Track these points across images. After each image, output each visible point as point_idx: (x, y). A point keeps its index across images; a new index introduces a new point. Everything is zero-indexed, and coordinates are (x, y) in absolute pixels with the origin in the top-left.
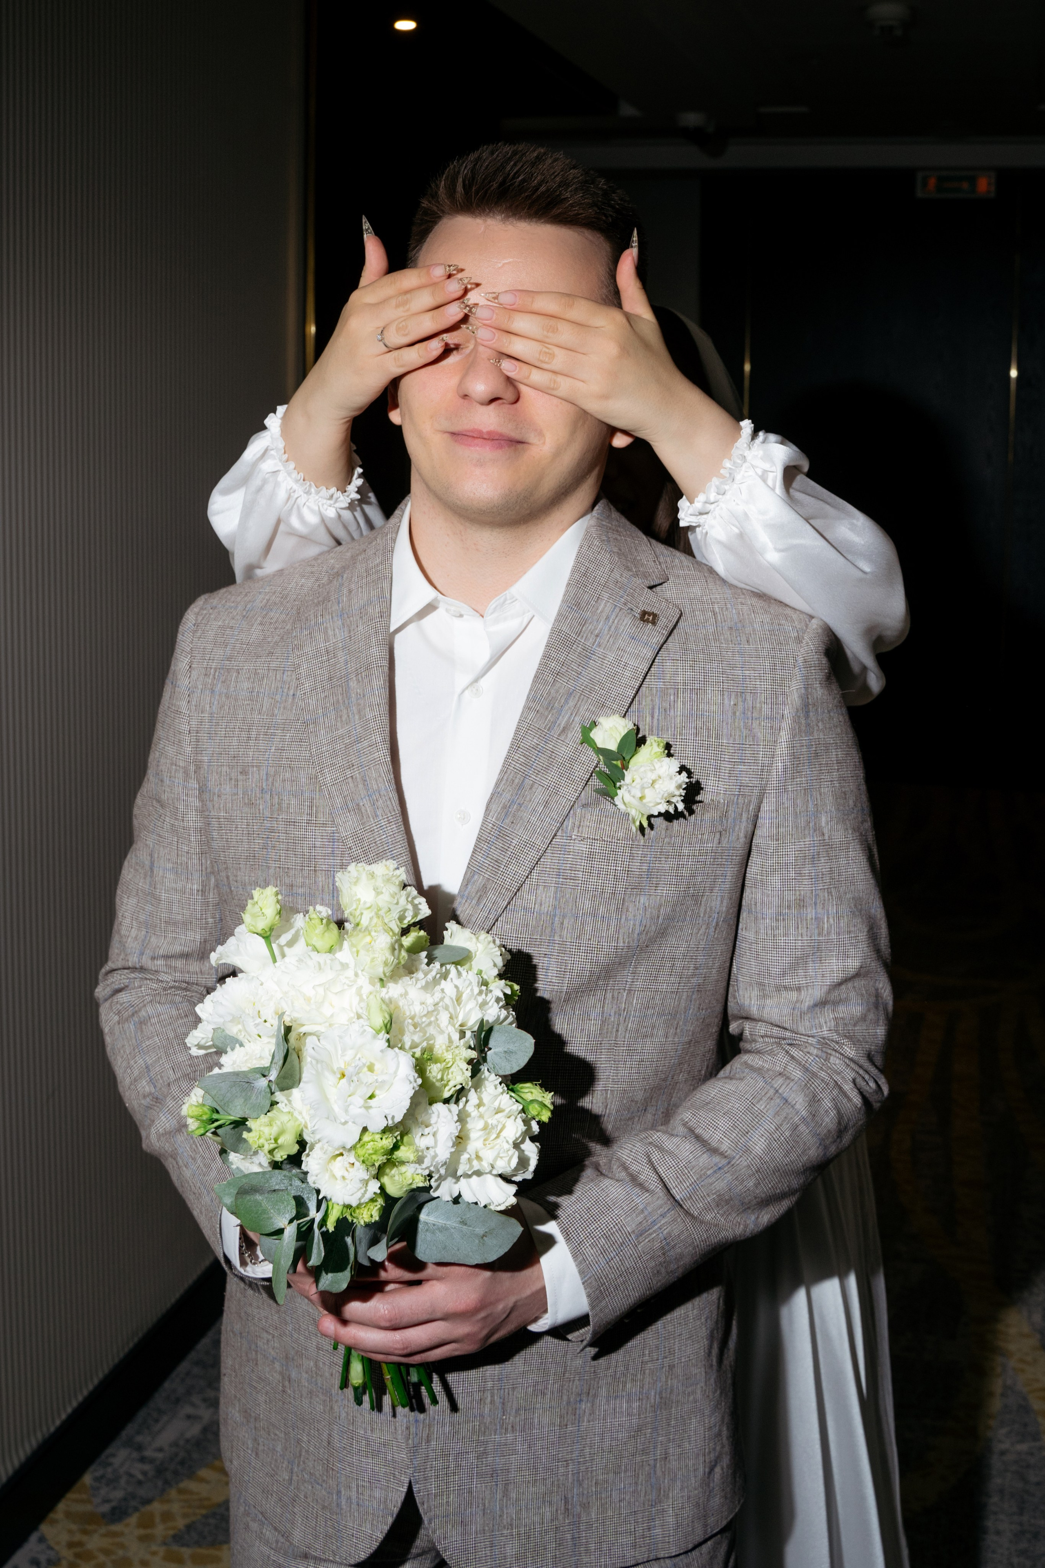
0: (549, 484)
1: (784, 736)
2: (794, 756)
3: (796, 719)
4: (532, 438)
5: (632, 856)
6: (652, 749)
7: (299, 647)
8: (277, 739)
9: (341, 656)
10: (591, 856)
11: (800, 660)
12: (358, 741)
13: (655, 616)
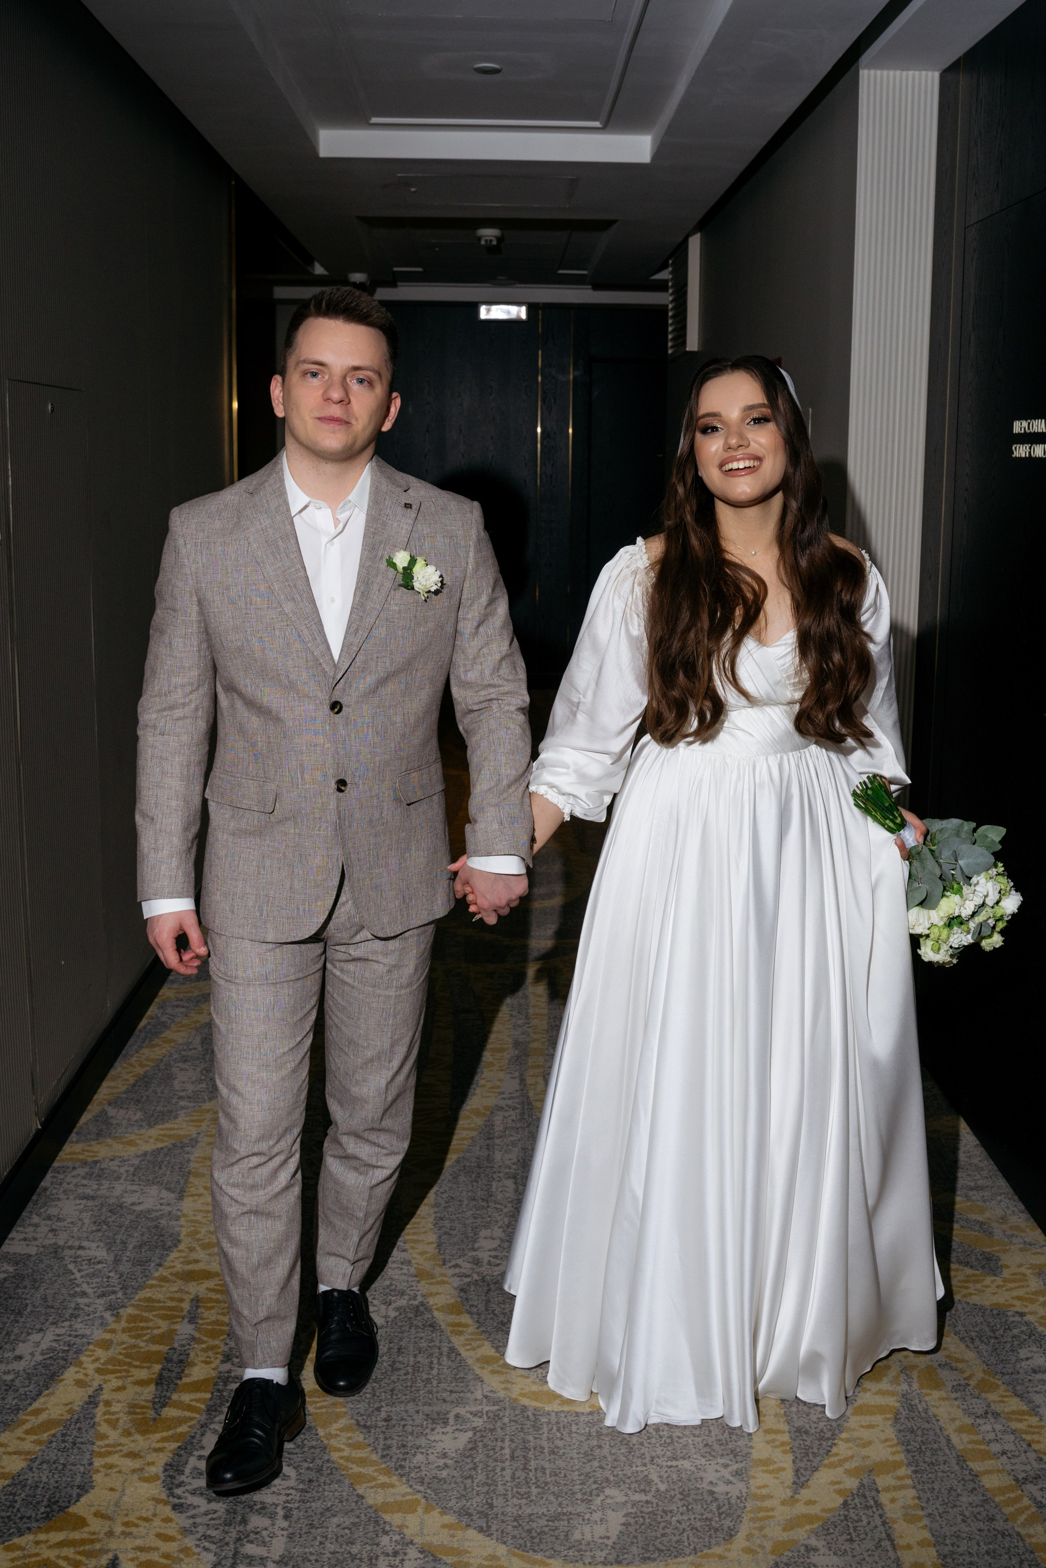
0: (359, 443)
1: (471, 554)
2: (477, 563)
3: (475, 547)
4: (353, 422)
5: (417, 611)
6: (420, 563)
7: (248, 529)
8: (243, 572)
9: (270, 531)
10: (400, 612)
11: (474, 521)
12: (289, 568)
13: (411, 505)
